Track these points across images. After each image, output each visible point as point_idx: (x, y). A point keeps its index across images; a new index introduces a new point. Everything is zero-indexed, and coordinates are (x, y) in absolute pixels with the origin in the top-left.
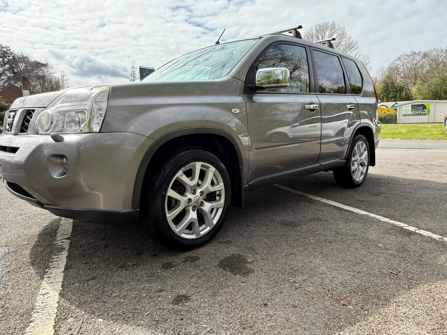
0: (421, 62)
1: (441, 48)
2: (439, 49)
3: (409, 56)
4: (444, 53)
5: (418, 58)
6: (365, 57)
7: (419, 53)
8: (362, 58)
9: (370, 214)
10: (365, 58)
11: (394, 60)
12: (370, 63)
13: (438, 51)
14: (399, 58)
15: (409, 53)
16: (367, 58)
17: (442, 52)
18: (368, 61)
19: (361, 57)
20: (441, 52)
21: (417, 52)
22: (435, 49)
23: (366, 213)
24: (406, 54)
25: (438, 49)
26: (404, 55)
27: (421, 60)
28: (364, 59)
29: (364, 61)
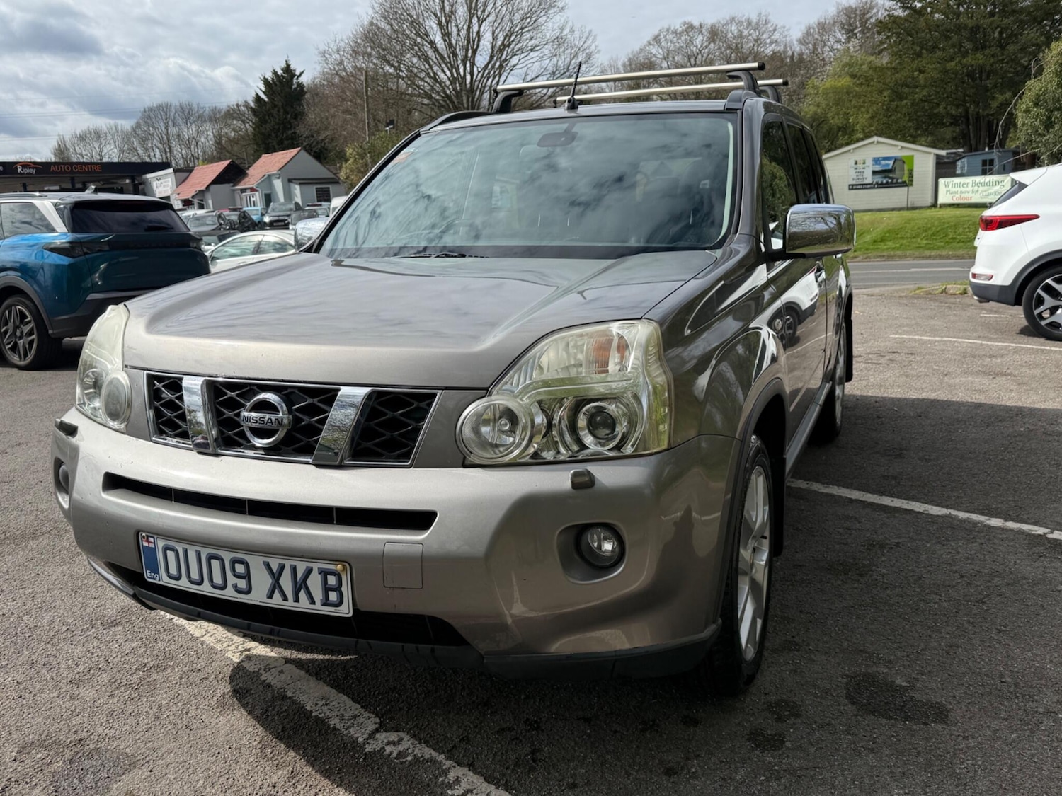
0: (706, 50)
1: (746, 16)
2: (743, 19)
3: (680, 33)
4: (755, 30)
5: (698, 40)
6: (586, 34)
7: (701, 25)
8: (578, 36)
9: (954, 512)
10: (587, 38)
11: (645, 42)
12: (599, 51)
13: (740, 23)
14: (656, 39)
15: (678, 27)
16: (591, 39)
17: (750, 27)
18: (593, 46)
19: (577, 34)
20: (747, 27)
21: (696, 24)
22: (733, 19)
23: (944, 511)
24: (672, 28)
25: (740, 19)
26: (668, 30)
27: (706, 47)
28: (583, 40)
29: (585, 45)
